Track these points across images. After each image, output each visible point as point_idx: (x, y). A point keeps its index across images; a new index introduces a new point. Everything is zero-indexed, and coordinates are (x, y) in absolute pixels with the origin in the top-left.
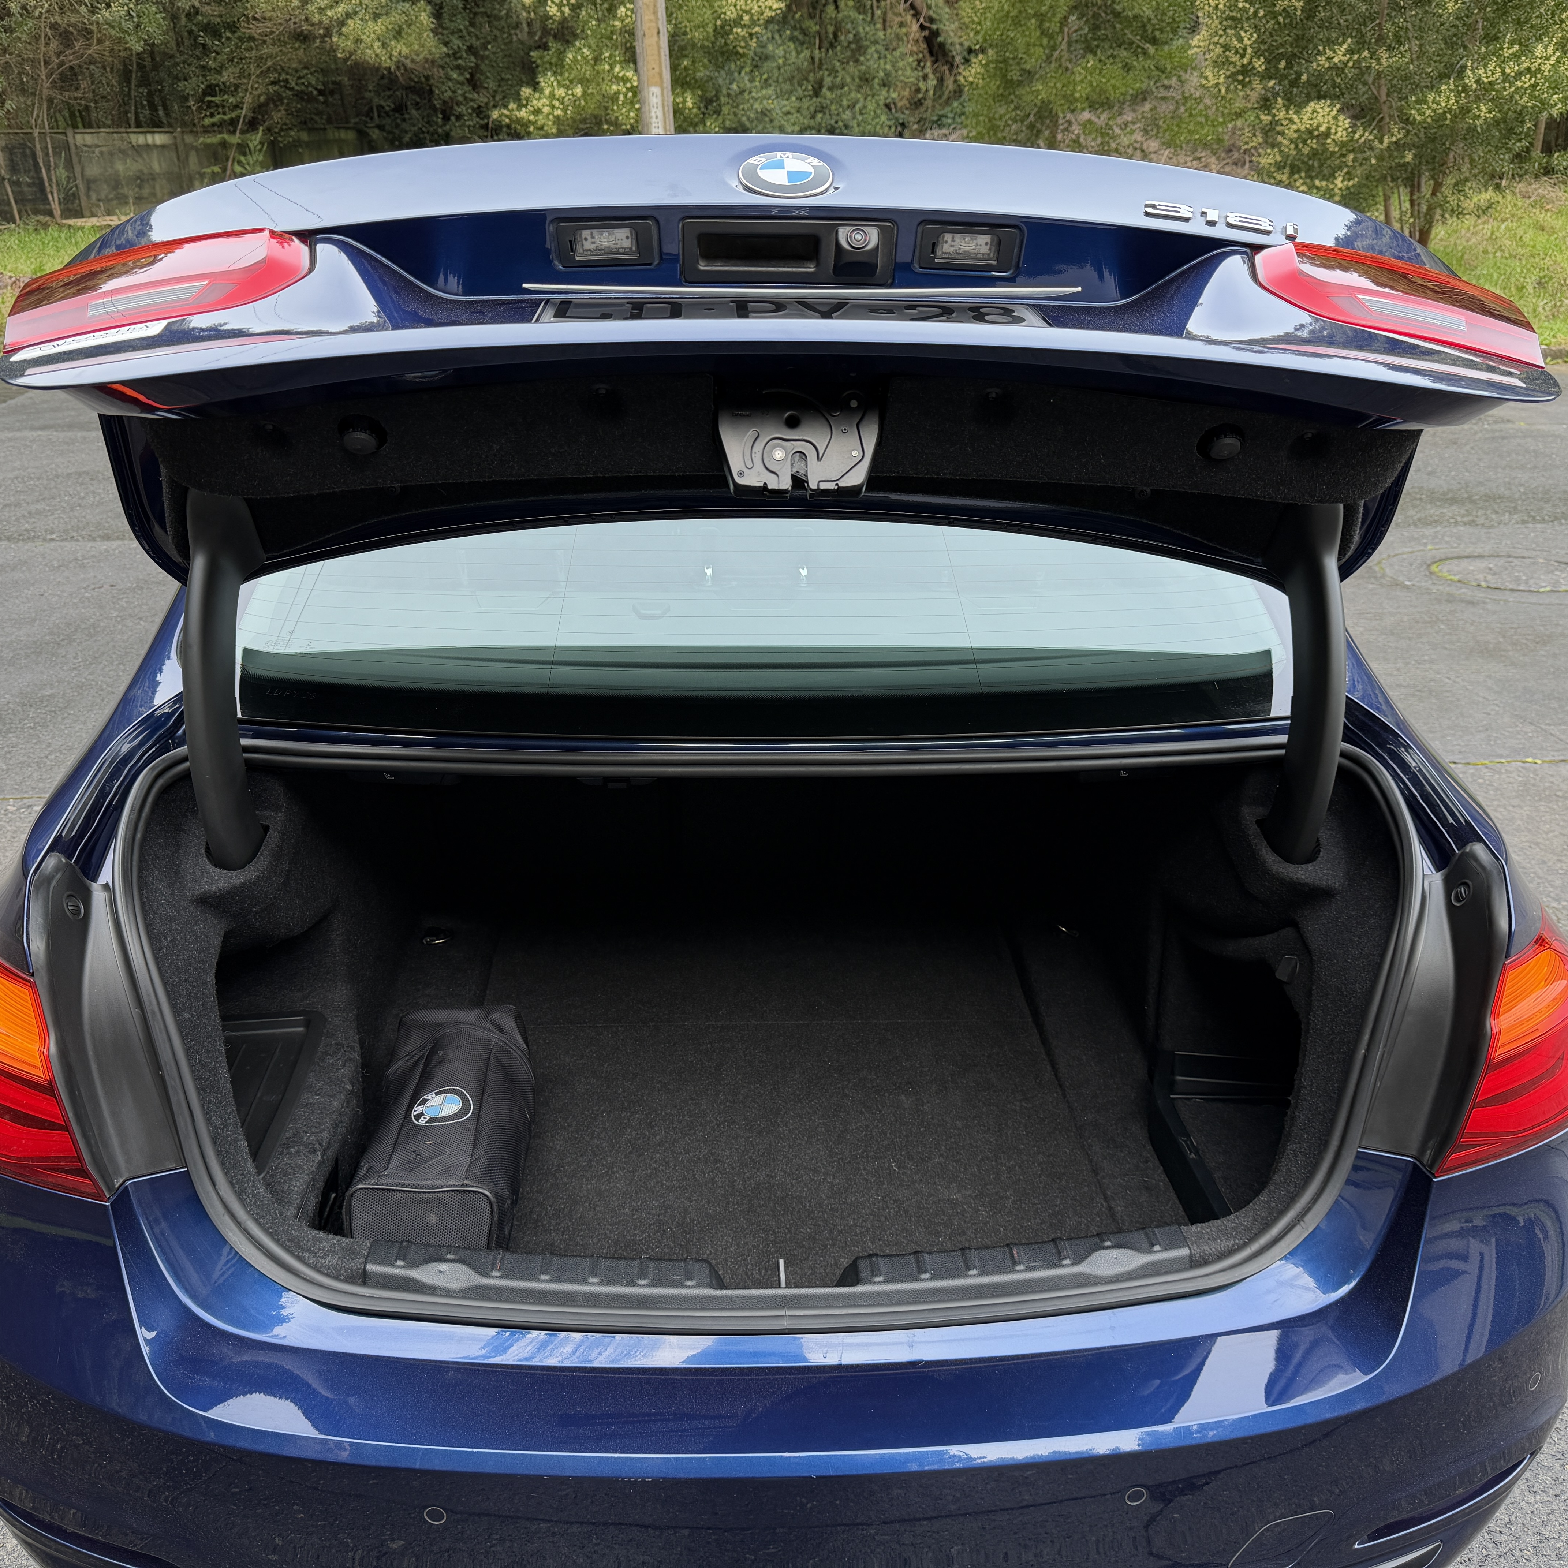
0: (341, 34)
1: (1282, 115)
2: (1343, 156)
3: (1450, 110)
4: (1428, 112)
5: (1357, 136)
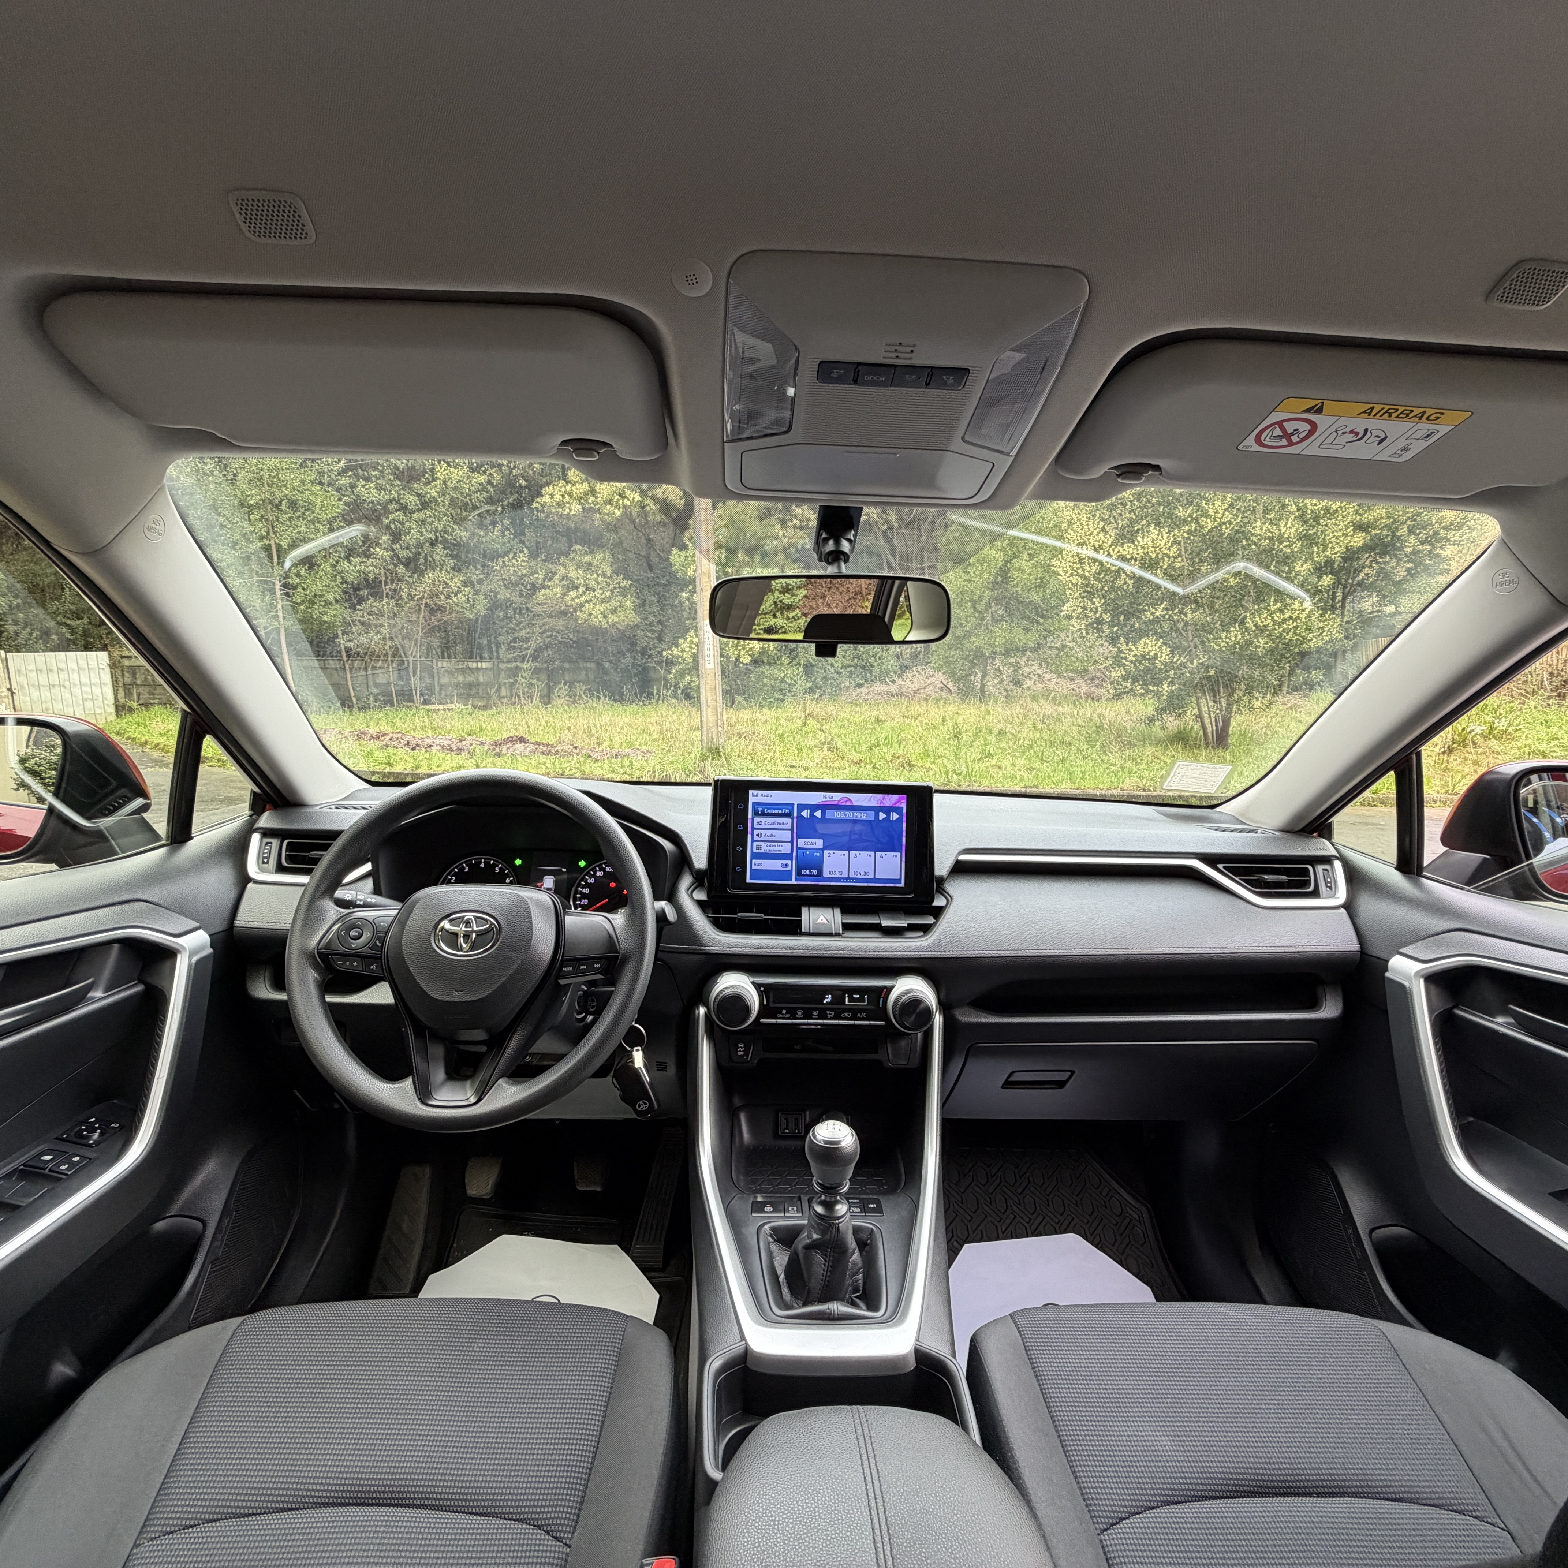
0: (581, 611)
1: (1124, 647)
2: (1167, 671)
3: (1238, 643)
4: (1222, 645)
5: (1175, 660)
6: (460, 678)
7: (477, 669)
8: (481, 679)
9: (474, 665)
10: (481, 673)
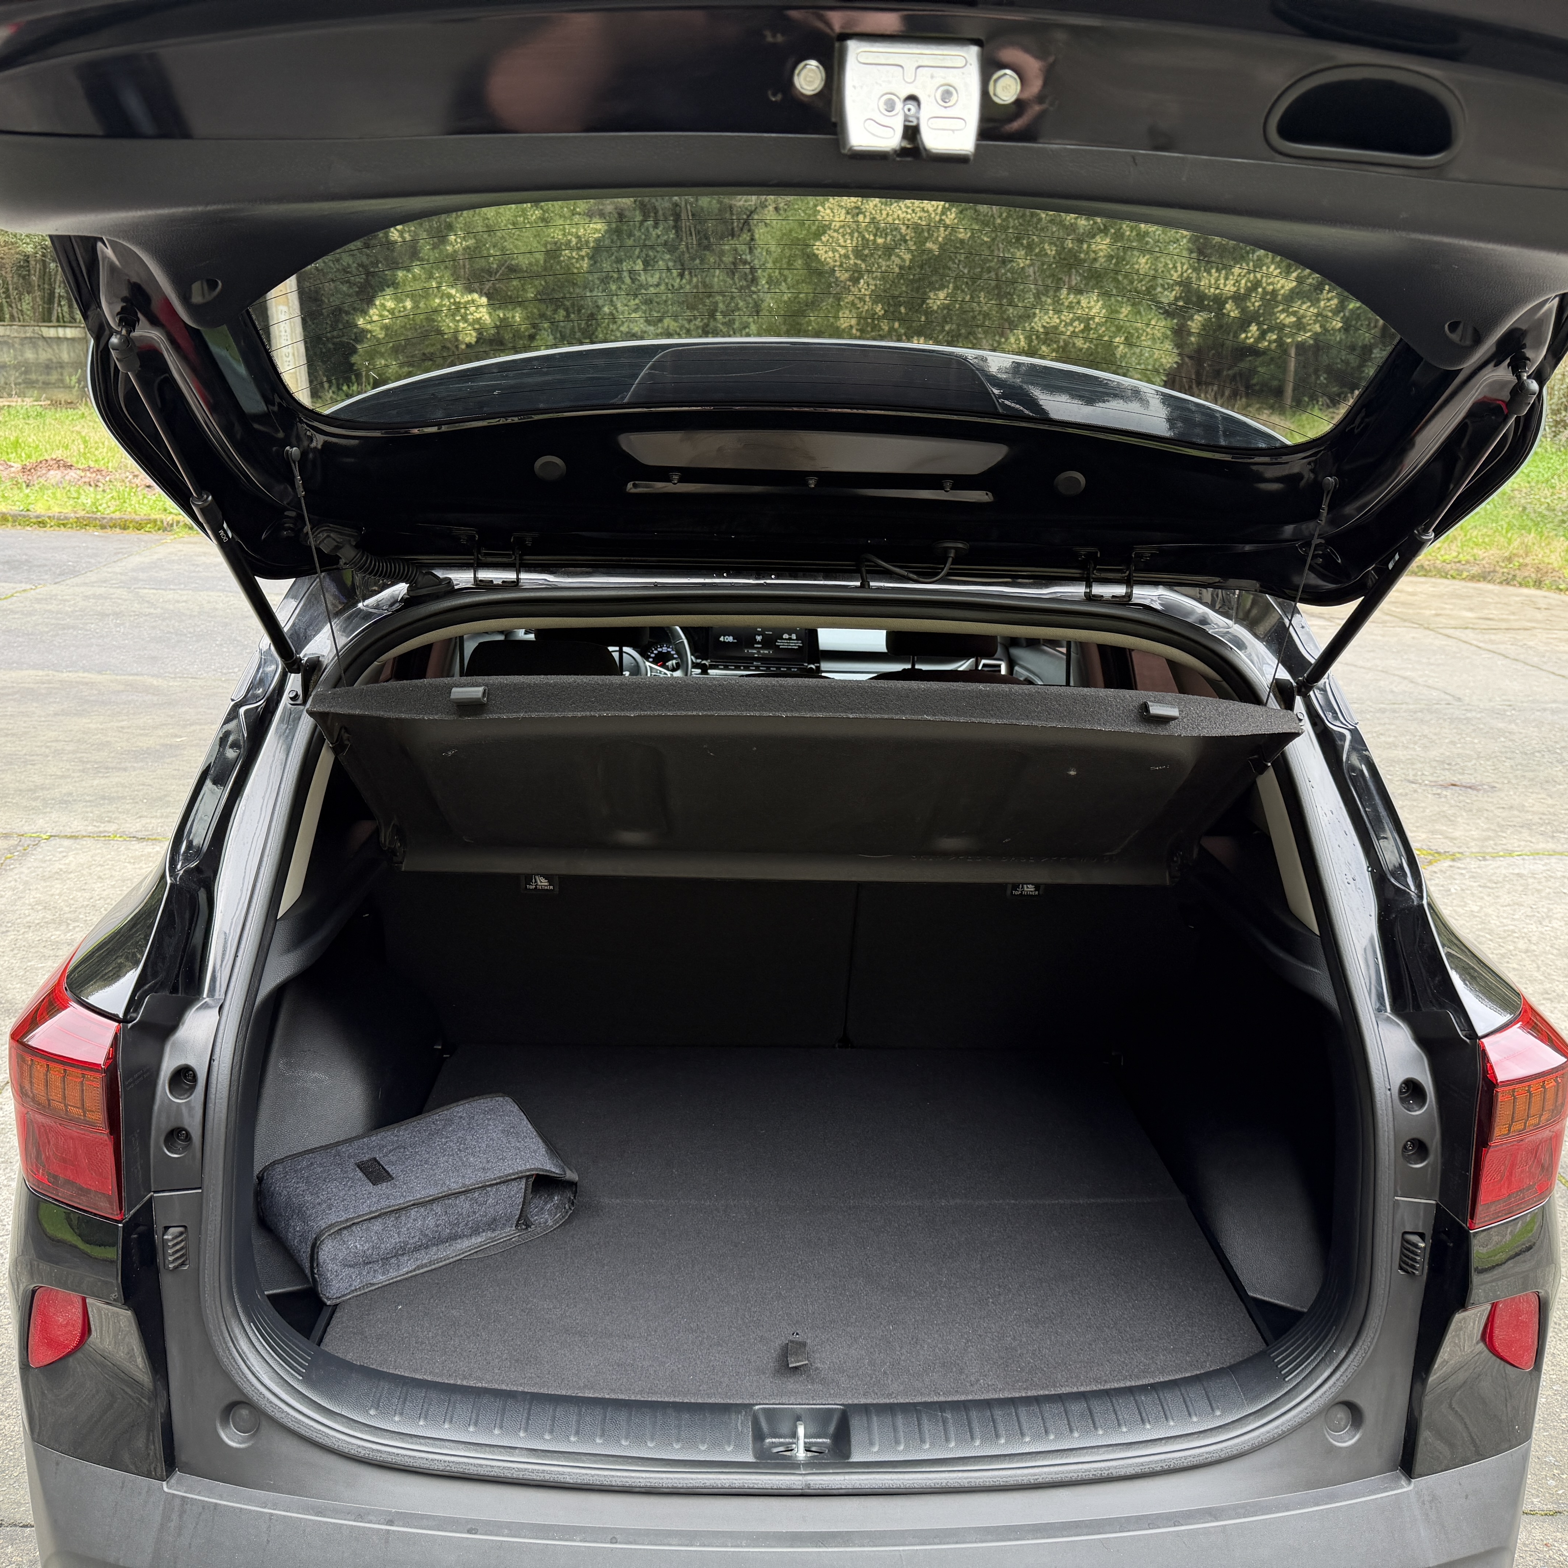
6: (30, 355)
7: (59, 338)
8: (65, 357)
9: (51, 333)
10: (64, 346)
